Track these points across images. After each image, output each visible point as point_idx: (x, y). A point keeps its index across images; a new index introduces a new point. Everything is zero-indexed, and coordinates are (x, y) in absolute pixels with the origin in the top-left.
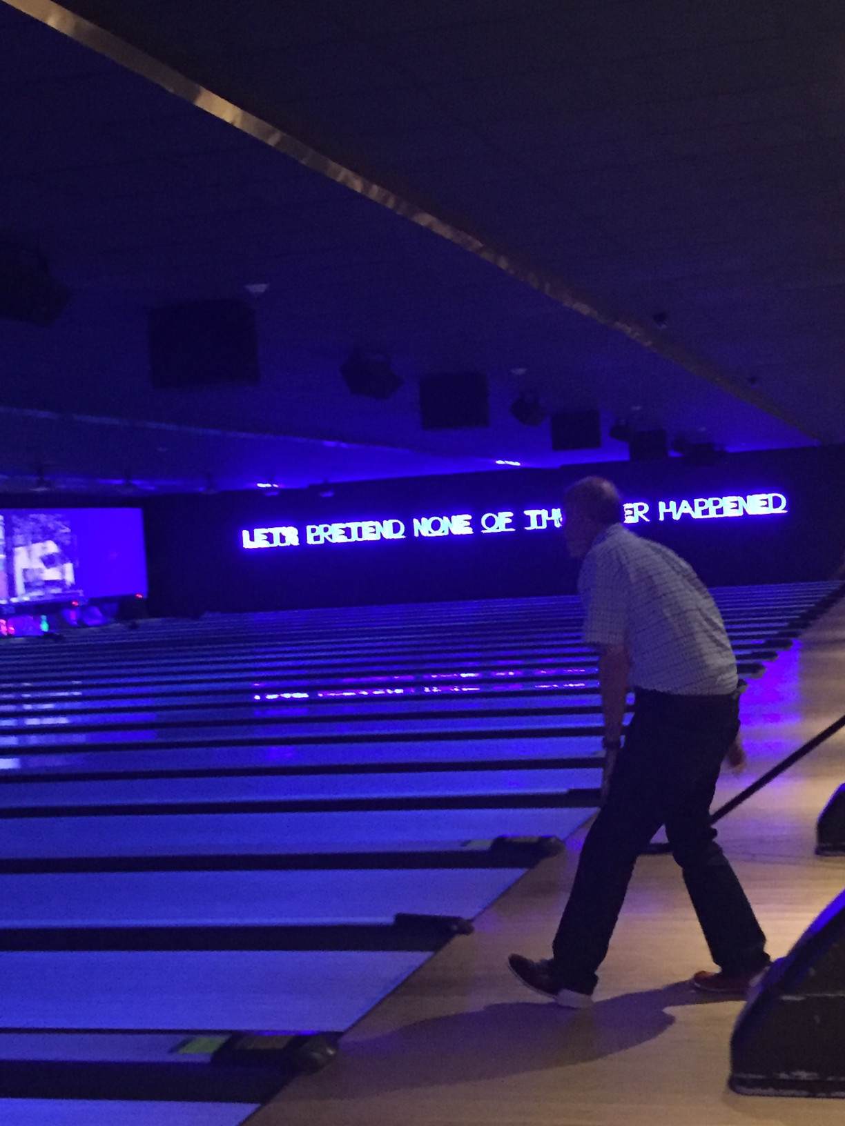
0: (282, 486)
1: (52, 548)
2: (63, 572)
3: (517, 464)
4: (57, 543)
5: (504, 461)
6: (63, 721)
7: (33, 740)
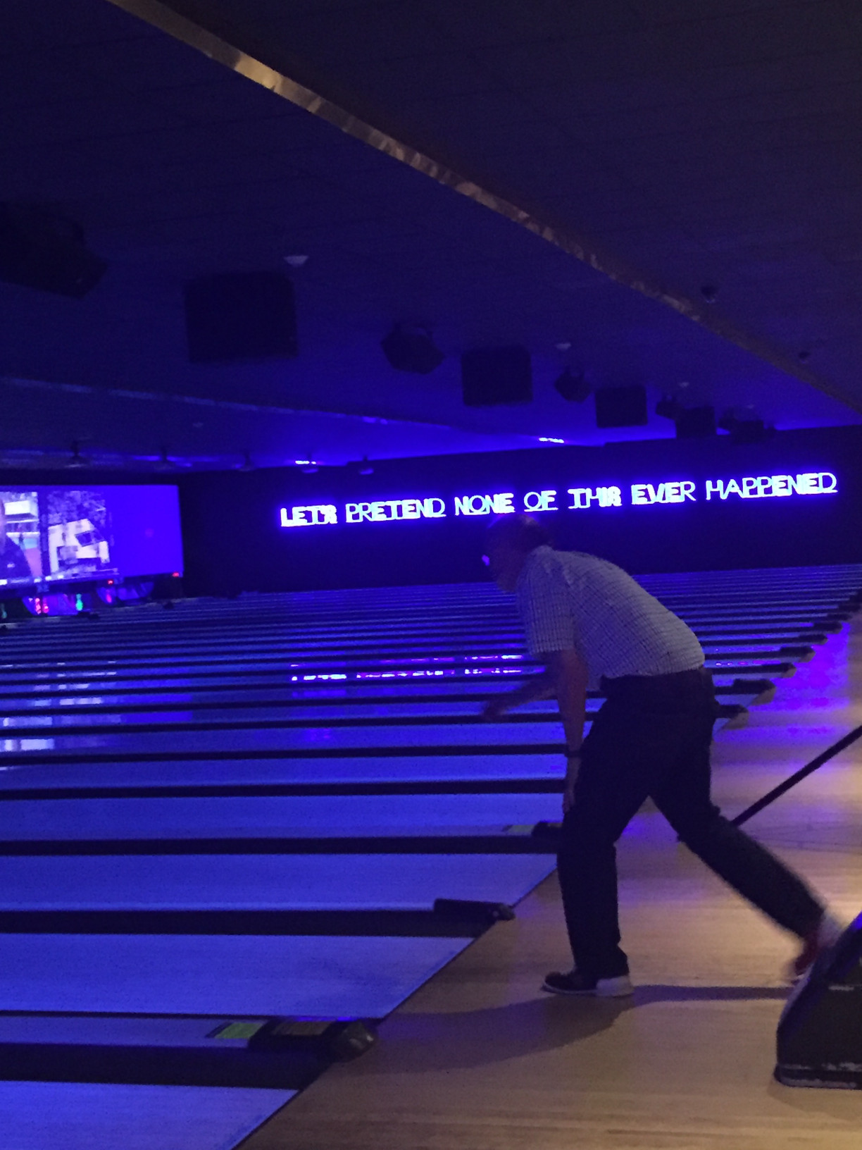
0: (321, 463)
1: (86, 526)
2: (98, 552)
3: (561, 441)
4: (92, 521)
5: (547, 438)
6: (97, 701)
7: (68, 720)
